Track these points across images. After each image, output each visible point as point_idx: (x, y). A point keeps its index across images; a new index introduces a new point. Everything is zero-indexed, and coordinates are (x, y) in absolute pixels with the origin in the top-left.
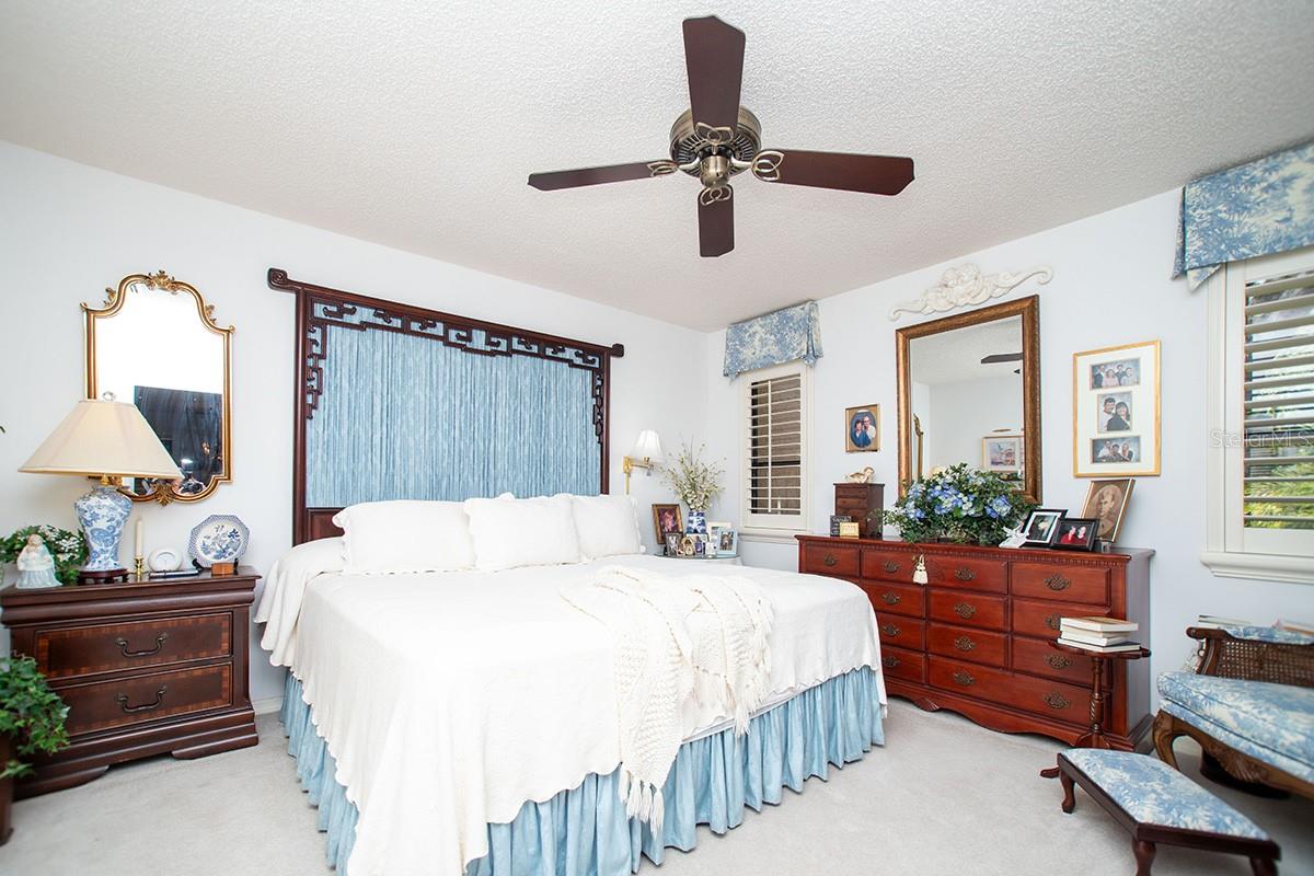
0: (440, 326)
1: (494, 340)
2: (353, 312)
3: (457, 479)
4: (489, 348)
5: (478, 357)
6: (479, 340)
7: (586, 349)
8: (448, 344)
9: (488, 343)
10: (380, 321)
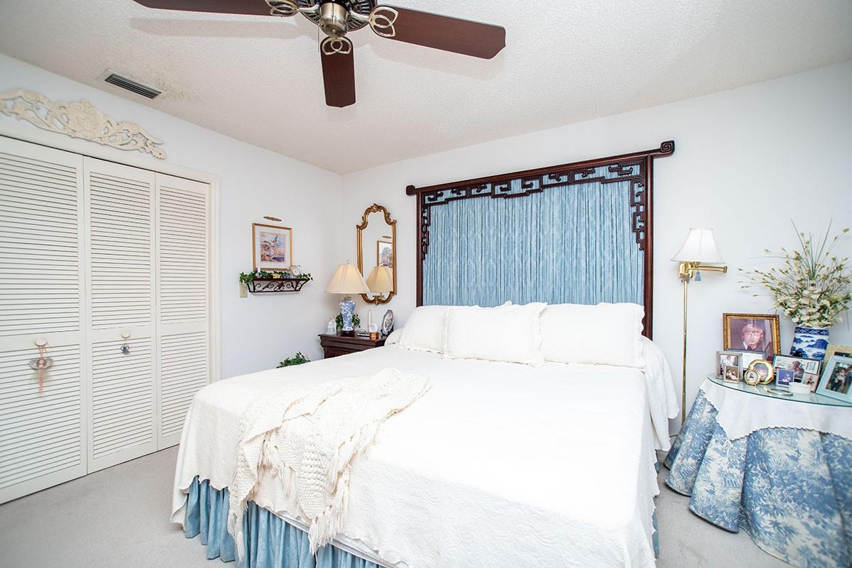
0: (489, 186)
1: (528, 183)
2: (441, 195)
3: (503, 289)
4: (524, 190)
5: (517, 199)
6: (516, 186)
7: (618, 164)
8: (495, 196)
9: (524, 186)
10: (455, 195)
